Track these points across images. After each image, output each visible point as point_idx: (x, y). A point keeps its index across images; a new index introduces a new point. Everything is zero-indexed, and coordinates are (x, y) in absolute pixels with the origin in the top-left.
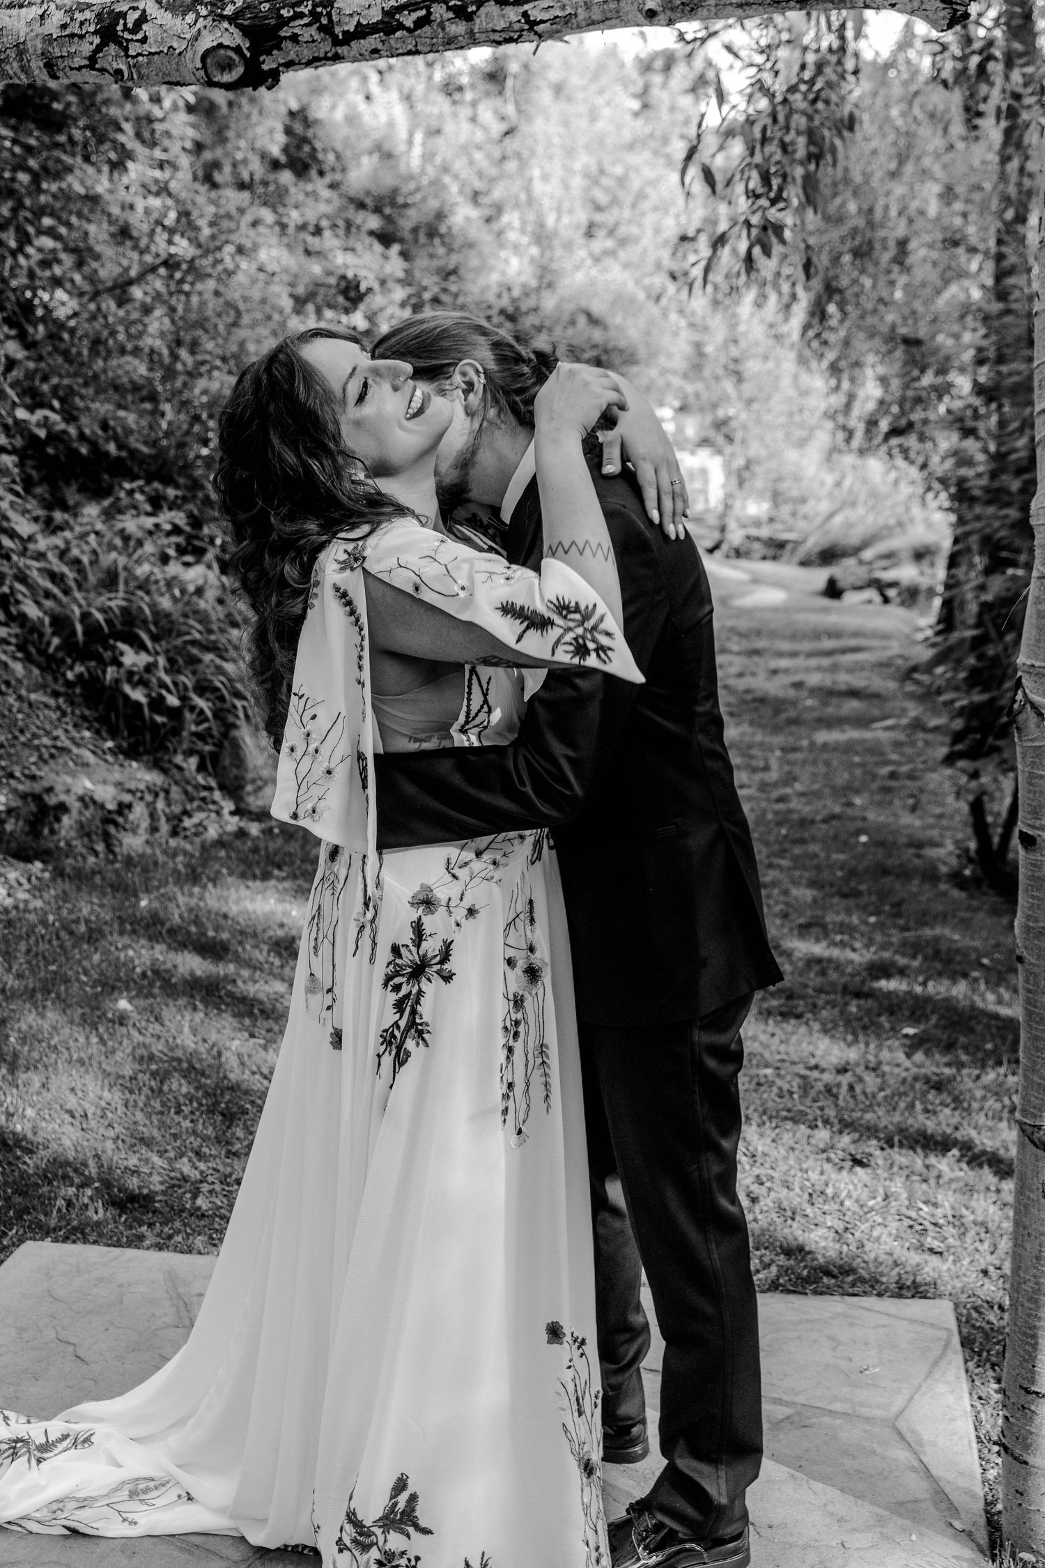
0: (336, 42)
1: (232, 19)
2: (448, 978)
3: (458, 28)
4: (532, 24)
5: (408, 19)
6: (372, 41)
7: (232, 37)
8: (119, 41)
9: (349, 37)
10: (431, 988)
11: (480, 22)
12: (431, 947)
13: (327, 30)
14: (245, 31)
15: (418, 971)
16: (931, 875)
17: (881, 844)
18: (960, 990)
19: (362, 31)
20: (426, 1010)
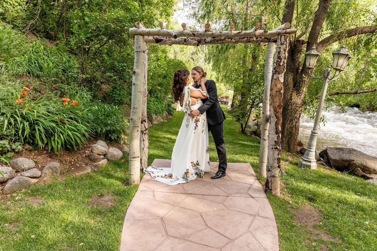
0: (206, 43)
1: (197, 41)
2: (199, 121)
3: (217, 42)
4: (223, 43)
5: (212, 42)
6: (209, 43)
7: (197, 42)
8: (186, 42)
9: (207, 43)
10: (198, 122)
11: (219, 42)
12: (198, 119)
13: (205, 42)
14: (198, 42)
15: (197, 121)
16: (236, 132)
17: (230, 129)
18: (243, 142)
19: (208, 42)
20: (198, 124)
